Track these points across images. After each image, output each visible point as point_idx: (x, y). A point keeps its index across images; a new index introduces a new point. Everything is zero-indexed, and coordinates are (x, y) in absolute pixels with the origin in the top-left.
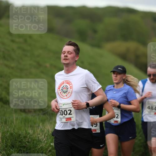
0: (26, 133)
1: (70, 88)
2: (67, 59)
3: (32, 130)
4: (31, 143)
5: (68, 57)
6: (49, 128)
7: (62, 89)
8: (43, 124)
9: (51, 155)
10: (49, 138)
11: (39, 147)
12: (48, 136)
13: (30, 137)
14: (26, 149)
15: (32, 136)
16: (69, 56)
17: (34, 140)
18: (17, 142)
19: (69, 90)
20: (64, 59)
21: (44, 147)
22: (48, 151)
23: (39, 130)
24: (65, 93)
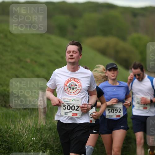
0: (7, 128)
1: (79, 86)
3: (13, 124)
4: (13, 138)
6: (30, 123)
7: (69, 86)
8: (24, 118)
9: (32, 149)
10: (30, 133)
11: (20, 142)
12: (29, 131)
14: (8, 144)
15: (13, 131)
16: (75, 55)
17: (15, 135)
19: (77, 88)
21: (25, 141)
22: (29, 146)
23: (20, 124)
24: (72, 90)
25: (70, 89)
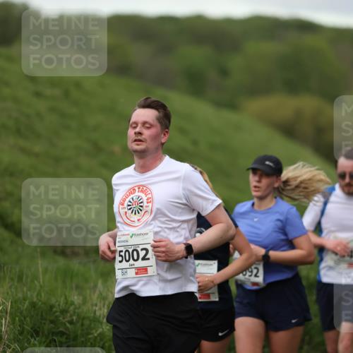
1: (148, 203)
2: (140, 141)
4: (78, 325)
5: (143, 136)
7: (129, 205)
8: (105, 281)
11: (96, 335)
13: (75, 312)
15: (80, 310)
16: (147, 133)
18: (45, 324)
19: (144, 208)
20: (136, 141)
23: (96, 295)
24: (135, 214)
25: (130, 211)
